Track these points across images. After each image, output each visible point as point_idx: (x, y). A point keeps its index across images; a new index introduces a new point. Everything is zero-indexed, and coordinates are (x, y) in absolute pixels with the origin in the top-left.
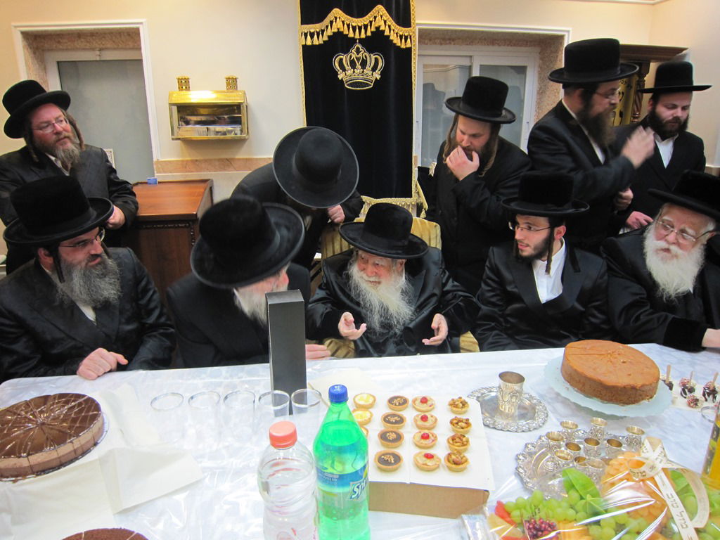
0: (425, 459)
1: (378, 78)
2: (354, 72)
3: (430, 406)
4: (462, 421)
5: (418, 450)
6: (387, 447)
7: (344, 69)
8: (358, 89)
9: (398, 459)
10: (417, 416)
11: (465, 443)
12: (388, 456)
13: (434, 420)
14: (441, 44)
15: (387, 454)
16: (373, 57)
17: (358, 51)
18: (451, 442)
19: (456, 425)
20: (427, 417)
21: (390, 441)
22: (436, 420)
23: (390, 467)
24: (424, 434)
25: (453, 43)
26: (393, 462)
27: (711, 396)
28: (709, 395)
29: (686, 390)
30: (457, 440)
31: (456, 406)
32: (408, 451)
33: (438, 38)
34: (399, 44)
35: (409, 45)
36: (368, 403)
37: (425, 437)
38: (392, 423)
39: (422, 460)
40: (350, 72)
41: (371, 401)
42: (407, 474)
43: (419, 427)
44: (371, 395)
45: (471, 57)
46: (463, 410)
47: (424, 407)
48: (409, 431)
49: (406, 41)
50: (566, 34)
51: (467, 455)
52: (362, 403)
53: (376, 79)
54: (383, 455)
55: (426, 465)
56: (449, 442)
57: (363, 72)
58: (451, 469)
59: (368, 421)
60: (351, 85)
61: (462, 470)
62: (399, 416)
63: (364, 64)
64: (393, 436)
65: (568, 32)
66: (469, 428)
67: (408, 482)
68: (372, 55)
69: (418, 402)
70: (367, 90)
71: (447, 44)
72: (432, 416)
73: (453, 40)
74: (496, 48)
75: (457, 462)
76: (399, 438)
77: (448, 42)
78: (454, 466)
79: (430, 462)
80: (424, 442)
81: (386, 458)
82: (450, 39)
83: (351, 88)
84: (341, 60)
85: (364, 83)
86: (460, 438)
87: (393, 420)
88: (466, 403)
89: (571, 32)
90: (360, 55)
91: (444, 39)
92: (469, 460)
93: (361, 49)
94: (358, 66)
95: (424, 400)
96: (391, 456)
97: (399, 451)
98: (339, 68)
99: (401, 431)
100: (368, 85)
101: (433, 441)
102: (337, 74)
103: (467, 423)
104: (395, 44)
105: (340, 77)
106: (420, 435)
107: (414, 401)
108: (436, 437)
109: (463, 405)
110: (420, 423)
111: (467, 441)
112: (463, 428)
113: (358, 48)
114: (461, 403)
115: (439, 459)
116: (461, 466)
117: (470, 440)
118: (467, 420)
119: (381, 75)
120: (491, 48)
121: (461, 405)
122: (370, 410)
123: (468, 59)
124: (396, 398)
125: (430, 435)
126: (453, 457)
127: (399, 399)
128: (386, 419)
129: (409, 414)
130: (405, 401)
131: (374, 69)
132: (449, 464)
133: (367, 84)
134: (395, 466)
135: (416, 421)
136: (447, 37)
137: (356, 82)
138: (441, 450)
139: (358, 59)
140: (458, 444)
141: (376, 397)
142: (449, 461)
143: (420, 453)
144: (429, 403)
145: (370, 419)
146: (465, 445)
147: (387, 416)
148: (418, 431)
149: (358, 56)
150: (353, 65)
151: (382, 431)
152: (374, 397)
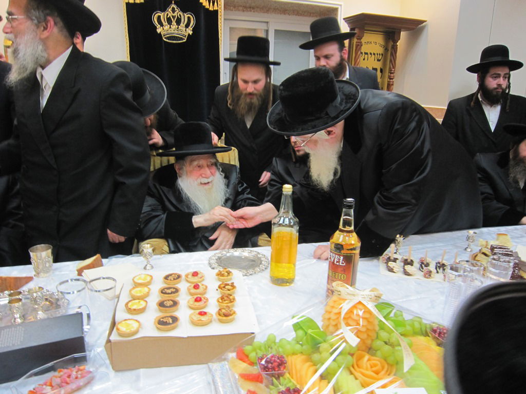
0: (199, 316)
1: (191, 34)
2: (170, 27)
3: (201, 278)
4: (228, 285)
5: (192, 311)
6: (166, 312)
7: (162, 25)
8: (174, 42)
9: (175, 319)
10: (190, 286)
11: (232, 300)
12: (167, 318)
13: (205, 287)
14: (243, 11)
15: (165, 317)
16: (186, 16)
17: (173, 11)
18: (220, 301)
19: (223, 289)
20: (199, 285)
21: (167, 307)
22: (206, 287)
23: (169, 326)
24: (197, 298)
25: (253, 10)
26: (171, 322)
27: (441, 269)
28: (440, 267)
29: (423, 265)
30: (226, 298)
31: (223, 275)
32: (184, 312)
33: (241, 6)
34: (207, 7)
35: (216, 8)
36: (146, 281)
37: (198, 300)
38: (169, 294)
39: (197, 317)
40: (167, 27)
41: (149, 279)
42: (185, 330)
43: (192, 294)
44: (148, 275)
45: (267, 22)
46: (229, 277)
47: (195, 279)
48: (184, 298)
49: (213, 4)
50: (339, 7)
51: (235, 309)
52: (140, 281)
53: (189, 34)
54: (163, 318)
55: (200, 320)
56: (218, 301)
57: (178, 28)
58: (221, 321)
59: (147, 295)
60: (167, 38)
61: (231, 321)
62: (174, 288)
63: (178, 22)
64: (169, 303)
65: (341, 5)
66: (234, 289)
67: (186, 336)
68: (185, 14)
69: (190, 276)
70: (181, 43)
71: (248, 11)
72: (203, 285)
73: (253, 8)
74: (287, 16)
75: (226, 315)
76: (175, 303)
77: (249, 10)
78: (224, 318)
79: (204, 318)
80: (197, 304)
81: (165, 320)
82: (250, 8)
83: (168, 41)
84: (159, 17)
85: (179, 37)
86: (227, 297)
87: (169, 291)
88: (230, 272)
89: (343, 6)
90: (175, 14)
91: (245, 7)
92: (237, 312)
93: (176, 9)
94: (174, 23)
95: (195, 274)
96: (169, 318)
97: (176, 314)
98: (157, 23)
99: (177, 299)
100: (183, 39)
101: (205, 302)
102: (156, 28)
103: (233, 285)
104: (204, 6)
105: (159, 31)
106: (194, 299)
107: (187, 276)
108: (207, 299)
109: (228, 274)
110: (193, 291)
111: (234, 299)
112: (229, 290)
113: (173, 9)
114: (227, 272)
115: (212, 315)
116: (230, 317)
117: (236, 298)
118: (233, 283)
119: (193, 31)
120: (283, 16)
121: (226, 274)
122: (149, 286)
123: (265, 24)
124: (171, 275)
125: (202, 299)
126: (223, 311)
127: (173, 275)
128: (163, 292)
129: (183, 286)
130: (179, 277)
131: (187, 26)
132: (220, 317)
133: (181, 38)
134: (173, 325)
135: (189, 289)
136: (248, 5)
137: (172, 37)
138: (212, 308)
139: (174, 17)
140: (227, 302)
141: (153, 276)
142: (220, 315)
143: (194, 313)
144: (199, 276)
145: (148, 293)
146: (232, 302)
147: (164, 289)
148: (191, 297)
149: (174, 15)
150: (169, 21)
151: (160, 301)
152: (151, 276)
